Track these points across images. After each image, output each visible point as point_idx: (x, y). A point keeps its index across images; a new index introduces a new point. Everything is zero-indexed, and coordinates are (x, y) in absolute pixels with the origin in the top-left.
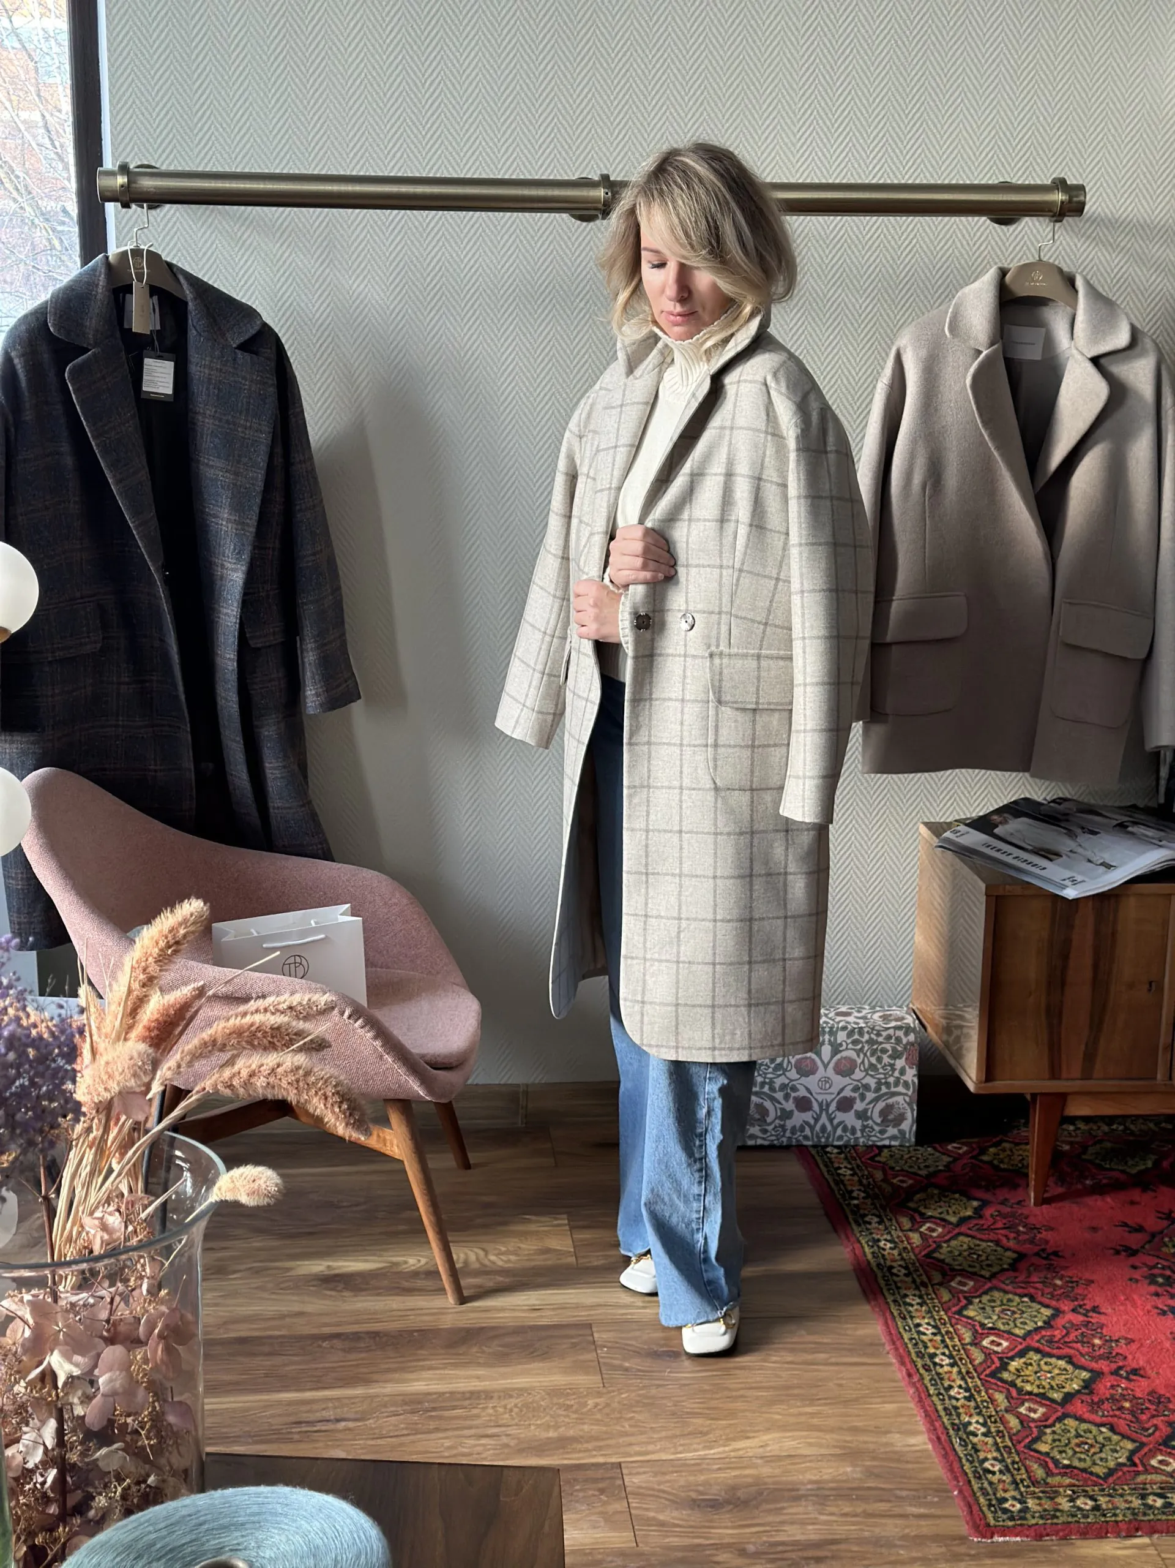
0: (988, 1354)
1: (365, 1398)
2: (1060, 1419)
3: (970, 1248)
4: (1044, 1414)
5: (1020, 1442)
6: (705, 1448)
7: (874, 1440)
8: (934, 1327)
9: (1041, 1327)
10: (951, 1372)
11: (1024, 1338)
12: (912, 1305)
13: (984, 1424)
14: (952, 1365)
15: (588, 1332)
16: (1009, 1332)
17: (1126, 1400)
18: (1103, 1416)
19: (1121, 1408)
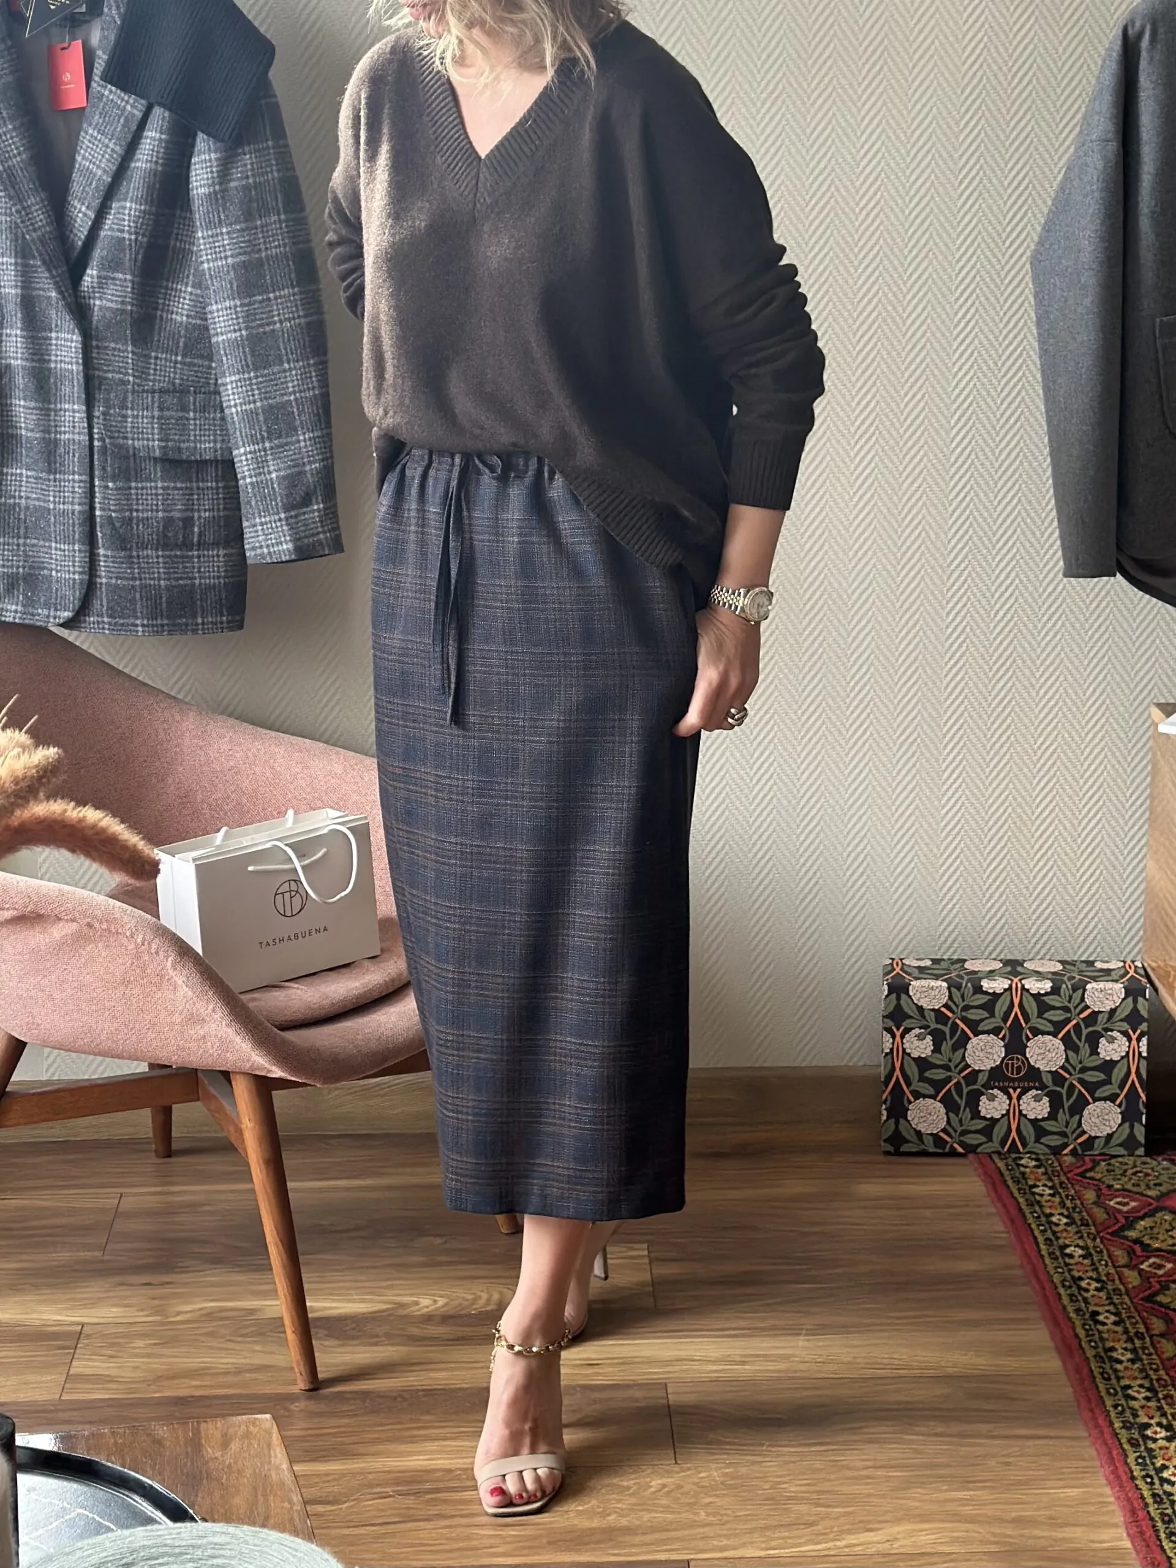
6: (811, 1542)
7: (1046, 1534)
8: (1148, 1390)
10: (1167, 1448)
12: (1120, 1362)
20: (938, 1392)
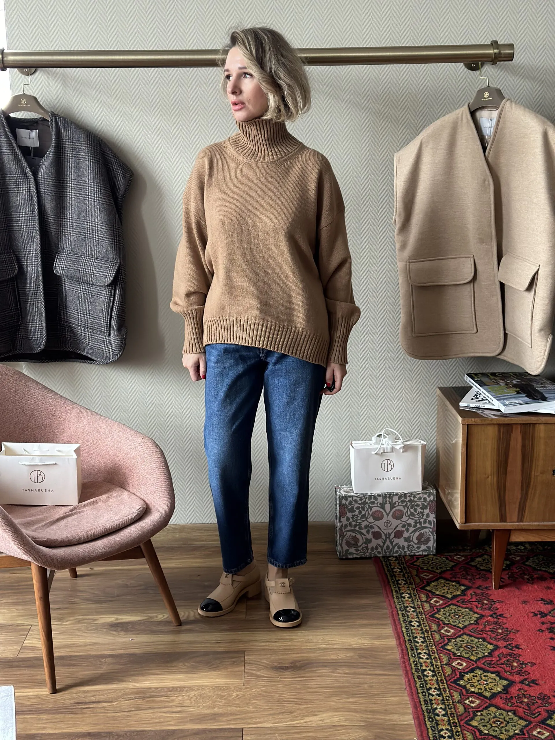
0: (454, 669)
1: (116, 690)
2: (486, 708)
3: (455, 612)
4: (479, 704)
5: (462, 720)
6: (291, 720)
7: (383, 717)
8: (428, 655)
9: (487, 656)
10: (432, 680)
11: (476, 662)
12: (418, 643)
13: (444, 710)
14: (433, 676)
15: (243, 655)
16: (468, 658)
17: (525, 697)
18: (511, 706)
19: (522, 702)
20: (348, 655)
